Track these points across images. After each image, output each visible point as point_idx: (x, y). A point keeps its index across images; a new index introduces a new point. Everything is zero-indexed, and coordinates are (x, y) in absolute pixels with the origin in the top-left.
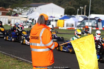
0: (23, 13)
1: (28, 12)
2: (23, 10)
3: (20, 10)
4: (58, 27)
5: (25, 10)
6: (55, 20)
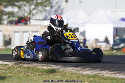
0: (33, 15)
1: (47, 14)
2: (34, 9)
3: (27, 8)
5: (40, 8)
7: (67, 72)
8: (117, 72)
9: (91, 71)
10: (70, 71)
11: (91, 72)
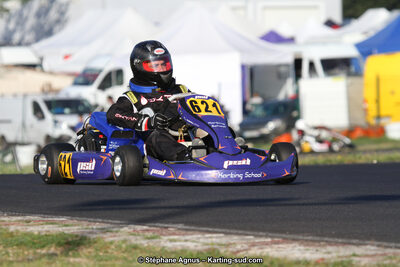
1: (12, 26)
4: (373, 122)
6: (319, 67)
7: (111, 243)
8: (284, 239)
9: (195, 236)
10: (122, 238)
11: (195, 241)
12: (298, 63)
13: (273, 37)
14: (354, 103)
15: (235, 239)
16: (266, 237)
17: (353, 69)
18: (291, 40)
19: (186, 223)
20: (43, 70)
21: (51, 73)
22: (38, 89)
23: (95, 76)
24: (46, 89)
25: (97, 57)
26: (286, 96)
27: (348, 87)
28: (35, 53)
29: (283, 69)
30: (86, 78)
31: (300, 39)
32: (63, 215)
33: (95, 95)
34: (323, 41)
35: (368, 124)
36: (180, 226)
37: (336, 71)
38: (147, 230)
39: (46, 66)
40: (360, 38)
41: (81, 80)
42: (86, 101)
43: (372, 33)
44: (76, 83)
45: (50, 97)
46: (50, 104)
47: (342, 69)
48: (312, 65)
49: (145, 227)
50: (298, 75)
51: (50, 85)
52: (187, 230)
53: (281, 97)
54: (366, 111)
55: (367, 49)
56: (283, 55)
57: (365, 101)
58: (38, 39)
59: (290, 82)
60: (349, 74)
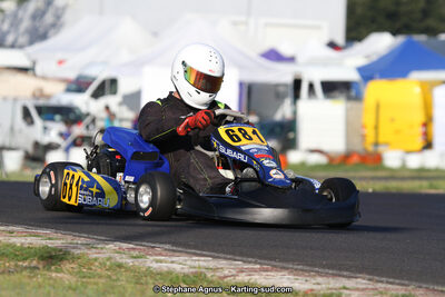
4: (370, 148)
6: (318, 89)
12: (297, 83)
13: (273, 56)
14: (352, 128)
15: (222, 263)
16: (256, 263)
17: (353, 93)
18: (291, 59)
19: (174, 244)
20: (35, 75)
21: (44, 78)
22: (28, 93)
23: (88, 84)
24: (37, 94)
25: (91, 64)
26: (284, 117)
27: (348, 111)
28: (29, 56)
29: (281, 89)
30: (79, 85)
31: (300, 59)
32: (47, 228)
33: (87, 103)
34: (325, 63)
35: (365, 150)
36: (167, 246)
37: (336, 93)
38: (133, 249)
39: (38, 70)
40: (362, 62)
41: (74, 87)
42: (77, 108)
43: (374, 58)
44: (69, 90)
45: (42, 102)
46: (40, 110)
47: (342, 92)
48: (311, 86)
49: (131, 246)
50: (297, 96)
51: (41, 90)
52: (174, 251)
53: (278, 117)
54: (364, 137)
55: (368, 73)
56: (282, 75)
57: (364, 127)
58: (31, 42)
59: (288, 102)
60: (349, 98)
